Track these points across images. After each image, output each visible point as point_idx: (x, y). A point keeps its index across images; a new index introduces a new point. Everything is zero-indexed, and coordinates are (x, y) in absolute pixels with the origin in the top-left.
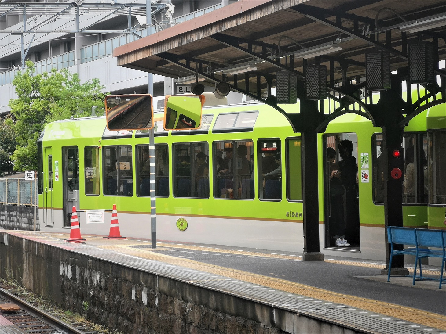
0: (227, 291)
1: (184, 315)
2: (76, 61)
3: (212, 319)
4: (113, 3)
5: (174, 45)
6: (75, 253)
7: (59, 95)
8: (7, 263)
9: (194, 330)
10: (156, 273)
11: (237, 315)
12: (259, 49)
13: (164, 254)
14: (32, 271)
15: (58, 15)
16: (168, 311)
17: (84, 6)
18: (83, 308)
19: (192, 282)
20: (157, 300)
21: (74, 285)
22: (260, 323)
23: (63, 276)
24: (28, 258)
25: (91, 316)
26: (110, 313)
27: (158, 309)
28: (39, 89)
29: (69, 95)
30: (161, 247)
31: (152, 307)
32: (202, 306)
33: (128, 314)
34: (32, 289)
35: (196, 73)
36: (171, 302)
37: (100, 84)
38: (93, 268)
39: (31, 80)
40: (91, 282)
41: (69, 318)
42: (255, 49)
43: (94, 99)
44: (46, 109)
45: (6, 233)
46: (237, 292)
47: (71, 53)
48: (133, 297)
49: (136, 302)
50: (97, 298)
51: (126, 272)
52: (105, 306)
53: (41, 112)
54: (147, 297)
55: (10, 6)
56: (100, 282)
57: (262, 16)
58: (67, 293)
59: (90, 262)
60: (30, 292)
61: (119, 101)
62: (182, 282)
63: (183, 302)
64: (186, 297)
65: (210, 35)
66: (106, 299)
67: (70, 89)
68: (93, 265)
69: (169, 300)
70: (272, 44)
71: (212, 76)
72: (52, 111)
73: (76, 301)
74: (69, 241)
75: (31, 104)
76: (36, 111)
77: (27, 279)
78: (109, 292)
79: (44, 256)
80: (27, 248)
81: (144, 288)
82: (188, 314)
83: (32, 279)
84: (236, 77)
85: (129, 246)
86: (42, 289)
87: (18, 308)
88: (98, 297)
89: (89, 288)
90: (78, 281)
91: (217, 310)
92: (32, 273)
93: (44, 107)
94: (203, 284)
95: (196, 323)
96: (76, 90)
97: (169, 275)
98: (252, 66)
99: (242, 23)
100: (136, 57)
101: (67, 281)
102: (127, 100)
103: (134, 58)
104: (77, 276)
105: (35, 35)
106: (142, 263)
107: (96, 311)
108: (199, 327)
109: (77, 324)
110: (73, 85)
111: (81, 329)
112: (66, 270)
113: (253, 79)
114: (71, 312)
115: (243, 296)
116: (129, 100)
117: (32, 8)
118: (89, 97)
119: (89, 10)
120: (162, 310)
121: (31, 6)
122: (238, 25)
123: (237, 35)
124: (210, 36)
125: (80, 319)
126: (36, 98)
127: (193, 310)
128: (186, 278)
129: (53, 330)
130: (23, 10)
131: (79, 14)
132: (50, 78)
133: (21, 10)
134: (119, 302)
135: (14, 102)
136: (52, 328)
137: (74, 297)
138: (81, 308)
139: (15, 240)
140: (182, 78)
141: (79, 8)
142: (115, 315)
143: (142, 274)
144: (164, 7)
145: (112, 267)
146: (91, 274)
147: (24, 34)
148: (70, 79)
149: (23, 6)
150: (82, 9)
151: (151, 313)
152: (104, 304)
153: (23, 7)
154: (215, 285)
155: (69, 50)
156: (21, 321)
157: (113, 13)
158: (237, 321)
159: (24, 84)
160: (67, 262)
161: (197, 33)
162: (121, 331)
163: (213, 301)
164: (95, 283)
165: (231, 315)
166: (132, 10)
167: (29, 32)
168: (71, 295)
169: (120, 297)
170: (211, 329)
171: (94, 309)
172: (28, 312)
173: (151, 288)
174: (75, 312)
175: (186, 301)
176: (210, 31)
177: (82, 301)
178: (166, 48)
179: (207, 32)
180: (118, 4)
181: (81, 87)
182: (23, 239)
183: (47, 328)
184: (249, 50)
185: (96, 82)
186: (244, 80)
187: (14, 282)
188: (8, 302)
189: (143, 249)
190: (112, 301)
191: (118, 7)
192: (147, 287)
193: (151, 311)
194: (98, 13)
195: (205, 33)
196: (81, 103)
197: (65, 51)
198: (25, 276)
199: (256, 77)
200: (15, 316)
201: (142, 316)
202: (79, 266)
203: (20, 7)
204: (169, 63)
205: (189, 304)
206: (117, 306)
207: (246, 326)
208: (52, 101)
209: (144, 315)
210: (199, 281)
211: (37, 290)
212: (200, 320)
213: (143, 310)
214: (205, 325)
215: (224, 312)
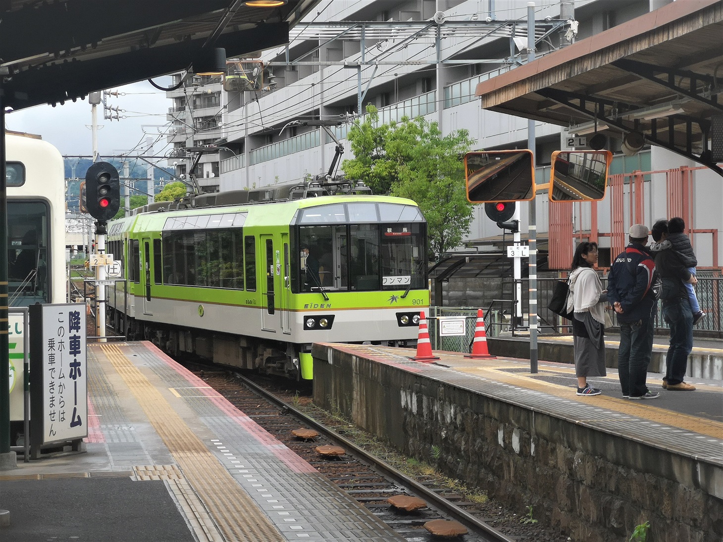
0: (632, 435)
1: (571, 469)
2: (437, 103)
3: (610, 477)
4: (490, 21)
5: (560, 78)
6: (421, 377)
7: (410, 153)
8: (331, 389)
9: (585, 491)
10: (532, 408)
11: (646, 471)
12: (686, 83)
13: (548, 381)
14: (365, 402)
15: (411, 39)
16: (548, 463)
17: (447, 26)
18: (433, 454)
19: (582, 422)
20: (533, 446)
21: (420, 423)
22: (678, 483)
23: (406, 409)
24: (359, 383)
25: (443, 467)
26: (468, 463)
27: (535, 459)
28: (384, 145)
29: (425, 154)
30: (545, 371)
31: (526, 457)
32: (596, 457)
33: (493, 465)
34: (364, 426)
35: (594, 118)
36: (553, 450)
37: (469, 138)
38: (445, 398)
39: (372, 133)
40: (443, 418)
41: (413, 468)
42: (680, 82)
43: (461, 159)
44: (393, 174)
45: (331, 347)
46: (647, 438)
47: (431, 95)
48: (501, 442)
49: (505, 449)
50: (451, 441)
51: (491, 405)
52: (462, 453)
53: (387, 178)
54: (520, 441)
55: (343, 26)
56: (455, 419)
57: (686, 33)
58: (411, 433)
59: (441, 390)
60: (361, 430)
61: (487, 160)
62: (567, 422)
63: (570, 451)
64: (573, 443)
65: (611, 61)
66: (463, 443)
67: (427, 145)
68: (445, 396)
69: (549, 447)
70: (704, 74)
71: (619, 122)
72: (400, 176)
73: (422, 445)
74: (414, 360)
75: (373, 167)
76: (378, 176)
77: (358, 412)
78: (468, 434)
79: (380, 380)
80: (358, 368)
81: (515, 429)
82: (576, 467)
83: (364, 413)
84: (654, 124)
85: (499, 369)
86: (378, 427)
87: (342, 453)
88: (453, 440)
89: (440, 427)
90: (425, 416)
91: (617, 463)
92: (364, 404)
93: (391, 171)
94: (598, 425)
95: (588, 481)
96: (435, 146)
97: (549, 411)
98: (676, 107)
99: (656, 43)
100: (506, 96)
101: (410, 416)
102: (496, 159)
103: (504, 97)
104: (424, 410)
105: (377, 68)
106: (513, 394)
107: (451, 459)
108: (592, 487)
109: (424, 478)
110: (431, 140)
111: (429, 485)
112: (408, 400)
113: (681, 127)
114: (416, 460)
115: (653, 444)
116: (499, 159)
117: (374, 30)
118: (452, 157)
119: (454, 31)
120: (540, 461)
121: (373, 27)
122: (651, 46)
123: (652, 61)
124: (612, 63)
125: (428, 471)
126: (379, 159)
127: (584, 462)
128: (574, 416)
129: (389, 484)
130: (361, 32)
131: (439, 37)
132: (399, 129)
133: (358, 33)
134: (481, 448)
135: (349, 164)
136: (388, 482)
137: (420, 440)
138: (430, 455)
139: (342, 357)
140: (575, 126)
141: (439, 29)
142: (475, 467)
143: (512, 408)
144: (564, 25)
145: (471, 398)
146: (442, 406)
147: (363, 67)
148: (426, 130)
149: (361, 27)
150: (444, 30)
151: (525, 465)
152: (460, 451)
153: (360, 29)
154: (616, 428)
155: (429, 89)
156: (345, 471)
157: (489, 35)
158: (646, 480)
159: (364, 138)
160: (410, 389)
161: (593, 60)
162: (483, 490)
163: (611, 450)
164: (448, 420)
165: (638, 471)
166: (516, 30)
167: (370, 63)
168: (416, 436)
169: (483, 440)
170: (610, 491)
171: (447, 456)
172: (356, 458)
173: (524, 430)
174: (421, 459)
175: (574, 450)
176: (610, 56)
177: (431, 446)
178: (548, 82)
179: (607, 58)
180: (497, 21)
181: (442, 142)
182: (353, 357)
183: (380, 482)
184: (670, 84)
185: (463, 134)
186: (667, 129)
187: (340, 415)
188: (331, 443)
189: (519, 373)
190: (471, 446)
191: (497, 26)
192: (519, 428)
193: (525, 462)
194: (467, 35)
195: (604, 59)
196: (442, 165)
197: (424, 92)
198: (355, 407)
199: (685, 124)
200: (337, 463)
201: (512, 469)
202: (427, 395)
203: (356, 29)
204: (556, 104)
205: (578, 453)
206: (479, 454)
207: (659, 487)
208: (400, 162)
209: (516, 468)
210: (592, 421)
211: (371, 428)
212: (594, 476)
213: (513, 461)
214: (600, 484)
215: (627, 467)
